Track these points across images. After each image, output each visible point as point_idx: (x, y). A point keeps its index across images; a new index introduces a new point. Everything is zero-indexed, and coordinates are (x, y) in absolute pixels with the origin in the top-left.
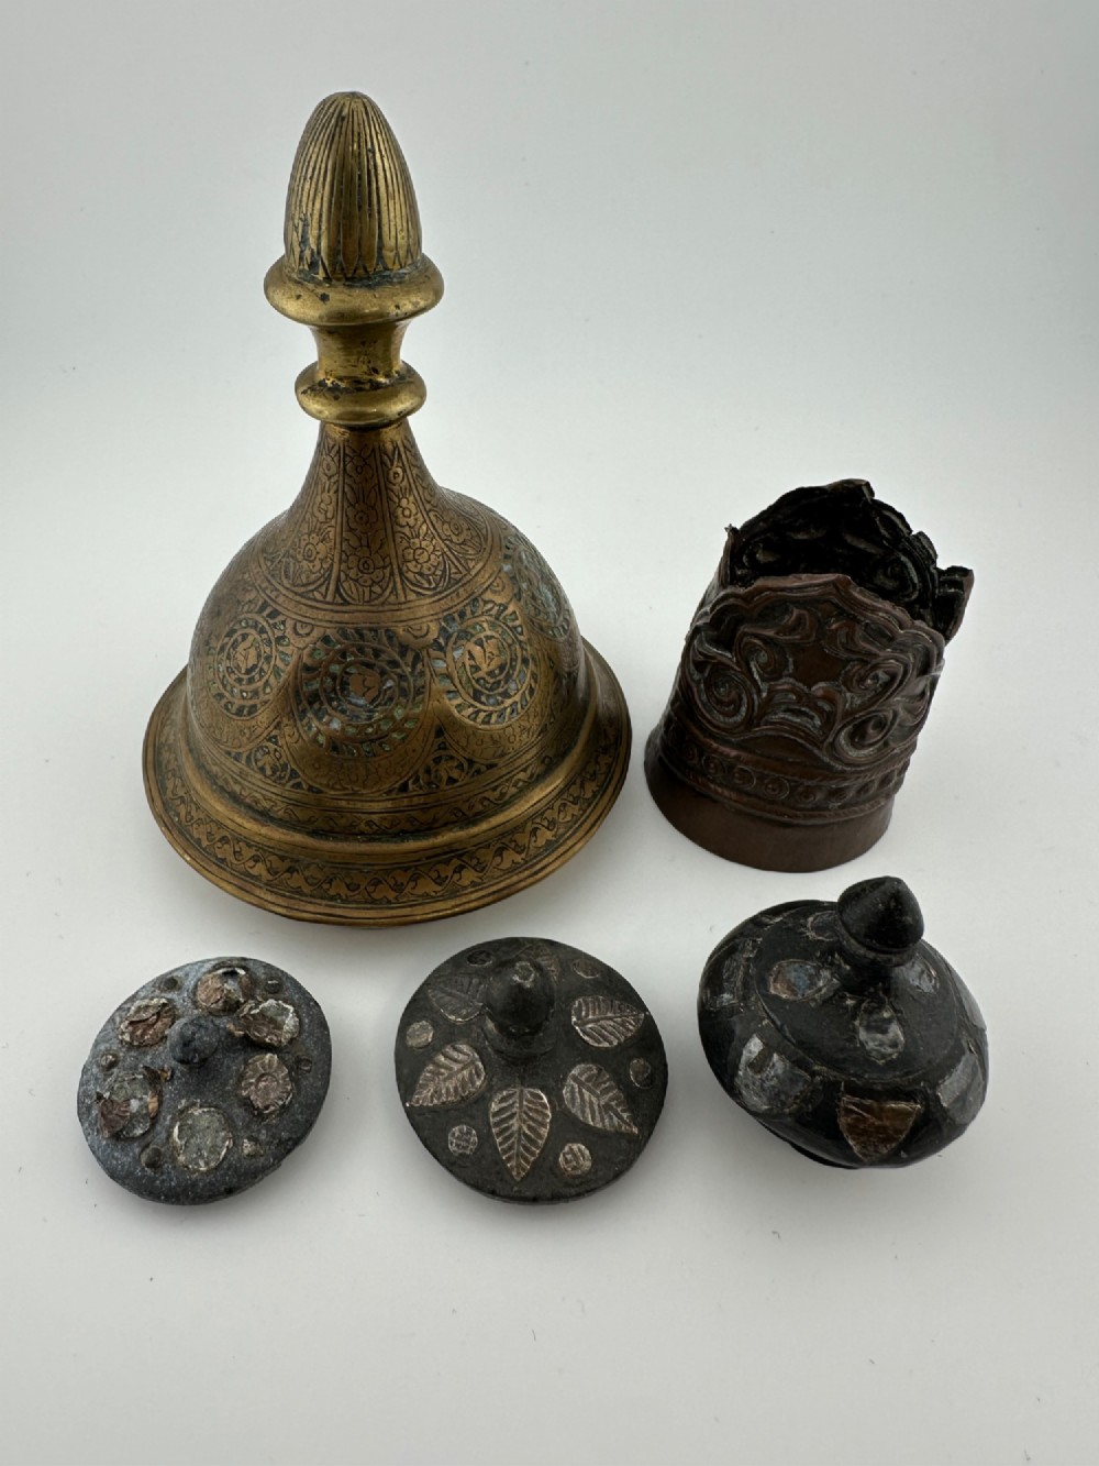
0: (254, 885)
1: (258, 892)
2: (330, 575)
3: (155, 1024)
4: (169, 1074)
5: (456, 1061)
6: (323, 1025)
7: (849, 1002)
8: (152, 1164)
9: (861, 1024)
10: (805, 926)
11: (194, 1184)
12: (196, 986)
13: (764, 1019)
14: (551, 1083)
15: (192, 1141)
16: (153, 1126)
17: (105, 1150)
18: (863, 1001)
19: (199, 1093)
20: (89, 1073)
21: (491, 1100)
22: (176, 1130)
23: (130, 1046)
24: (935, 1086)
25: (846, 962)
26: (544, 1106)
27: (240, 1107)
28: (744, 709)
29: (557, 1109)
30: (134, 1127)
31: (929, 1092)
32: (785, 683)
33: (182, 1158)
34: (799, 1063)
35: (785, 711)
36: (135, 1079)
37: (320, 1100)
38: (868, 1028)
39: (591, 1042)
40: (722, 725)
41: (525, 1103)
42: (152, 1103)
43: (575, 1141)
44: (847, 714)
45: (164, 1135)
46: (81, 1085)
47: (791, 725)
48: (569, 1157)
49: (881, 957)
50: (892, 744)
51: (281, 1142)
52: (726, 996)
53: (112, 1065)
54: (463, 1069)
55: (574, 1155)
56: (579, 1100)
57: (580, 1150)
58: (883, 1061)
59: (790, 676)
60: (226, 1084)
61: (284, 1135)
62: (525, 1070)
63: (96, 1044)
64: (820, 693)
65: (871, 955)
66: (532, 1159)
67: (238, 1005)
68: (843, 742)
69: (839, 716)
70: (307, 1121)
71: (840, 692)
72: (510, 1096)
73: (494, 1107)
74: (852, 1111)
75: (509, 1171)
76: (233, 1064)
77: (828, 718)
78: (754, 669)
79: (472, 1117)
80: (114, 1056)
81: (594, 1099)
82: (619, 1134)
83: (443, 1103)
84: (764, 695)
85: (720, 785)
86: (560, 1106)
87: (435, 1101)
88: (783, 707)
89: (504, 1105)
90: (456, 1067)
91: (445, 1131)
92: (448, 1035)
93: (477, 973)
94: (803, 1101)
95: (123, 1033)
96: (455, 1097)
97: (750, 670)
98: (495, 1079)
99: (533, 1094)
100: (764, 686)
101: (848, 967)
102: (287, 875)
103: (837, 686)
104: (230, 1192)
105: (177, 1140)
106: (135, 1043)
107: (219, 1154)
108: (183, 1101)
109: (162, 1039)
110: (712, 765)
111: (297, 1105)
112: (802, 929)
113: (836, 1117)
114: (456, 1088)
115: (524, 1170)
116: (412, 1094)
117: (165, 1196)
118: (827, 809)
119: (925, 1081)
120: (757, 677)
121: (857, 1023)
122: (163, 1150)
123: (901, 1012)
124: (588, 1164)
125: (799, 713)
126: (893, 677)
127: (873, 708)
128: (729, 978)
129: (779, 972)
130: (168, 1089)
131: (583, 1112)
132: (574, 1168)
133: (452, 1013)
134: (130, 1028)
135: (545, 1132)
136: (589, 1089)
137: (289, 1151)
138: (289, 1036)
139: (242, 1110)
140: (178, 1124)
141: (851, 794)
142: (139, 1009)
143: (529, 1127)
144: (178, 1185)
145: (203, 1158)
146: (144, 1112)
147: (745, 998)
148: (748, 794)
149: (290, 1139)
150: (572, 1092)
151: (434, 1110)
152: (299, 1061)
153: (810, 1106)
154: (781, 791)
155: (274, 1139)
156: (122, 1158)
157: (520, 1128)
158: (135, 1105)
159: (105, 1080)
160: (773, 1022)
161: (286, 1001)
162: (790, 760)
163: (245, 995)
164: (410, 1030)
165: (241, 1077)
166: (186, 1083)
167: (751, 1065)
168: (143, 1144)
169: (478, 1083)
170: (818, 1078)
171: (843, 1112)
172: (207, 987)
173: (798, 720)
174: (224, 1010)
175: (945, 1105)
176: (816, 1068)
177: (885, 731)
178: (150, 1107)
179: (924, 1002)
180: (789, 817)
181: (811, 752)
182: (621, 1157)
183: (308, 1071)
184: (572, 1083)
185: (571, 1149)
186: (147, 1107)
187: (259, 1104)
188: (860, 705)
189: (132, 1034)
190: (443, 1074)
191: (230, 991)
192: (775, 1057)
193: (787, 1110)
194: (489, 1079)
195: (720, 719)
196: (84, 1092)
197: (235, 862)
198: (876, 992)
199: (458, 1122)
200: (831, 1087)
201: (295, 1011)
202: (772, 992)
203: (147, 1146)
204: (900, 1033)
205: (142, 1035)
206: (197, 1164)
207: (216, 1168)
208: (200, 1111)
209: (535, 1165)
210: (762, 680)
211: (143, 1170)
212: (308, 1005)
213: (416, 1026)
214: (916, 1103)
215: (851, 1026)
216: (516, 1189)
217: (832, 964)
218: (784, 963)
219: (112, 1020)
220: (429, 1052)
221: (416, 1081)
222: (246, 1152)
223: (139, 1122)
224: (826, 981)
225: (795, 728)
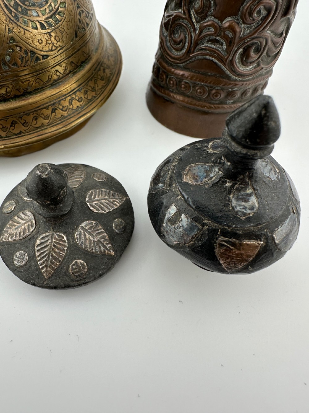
5: (23, 219)
7: (228, 185)
9: (233, 197)
10: (207, 147)
13: (179, 196)
18: (236, 184)
21: (37, 238)
24: (273, 231)
25: (228, 161)
26: (64, 241)
28: (187, 44)
31: (269, 235)
32: (210, 20)
34: (195, 219)
35: (208, 41)
38: (238, 199)
40: (176, 57)
44: (242, 39)
47: (211, 50)
49: (251, 152)
50: (262, 66)
52: (161, 185)
58: (244, 218)
59: (212, 15)
62: (55, 224)
64: (227, 25)
65: (244, 151)
68: (237, 61)
69: (236, 41)
71: (238, 24)
74: (224, 245)
77: (231, 42)
78: (192, 15)
81: (92, 239)
82: (103, 255)
83: (14, 240)
84: (197, 32)
85: (176, 93)
86: (73, 241)
87: (10, 239)
88: (207, 39)
89: (43, 241)
90: (23, 222)
91: (13, 254)
94: (196, 240)
96: (19, 237)
97: (190, 15)
99: (59, 236)
100: (197, 26)
101: (229, 164)
103: (237, 20)
110: (172, 82)
112: (205, 148)
113: (214, 248)
114: (20, 233)
118: (226, 104)
119: (268, 229)
120: (194, 20)
121: (231, 196)
123: (257, 190)
125: (215, 42)
126: (269, 11)
127: (256, 35)
128: (163, 175)
129: (190, 170)
136: (90, 233)
141: (238, 95)
147: (170, 185)
148: (188, 97)
150: (80, 235)
151: (8, 244)
153: (200, 243)
154: (203, 94)
160: (183, 197)
162: (209, 74)
164: (5, 205)
167: (169, 220)
170: (206, 227)
171: (218, 246)
173: (214, 47)
175: (277, 242)
176: (205, 221)
177: (260, 54)
179: (271, 185)
180: (208, 108)
181: (219, 68)
184: (80, 230)
188: (248, 34)
190: (15, 226)
192: (183, 216)
193: (187, 245)
195: (175, 54)
198: (244, 178)
199: (19, 249)
200: (213, 232)
202: (185, 180)
204: (256, 202)
209: (56, 271)
210: (197, 22)
214: (261, 241)
215: (227, 198)
216: (45, 283)
217: (220, 163)
218: (193, 165)
224: (216, 173)
225: (213, 52)
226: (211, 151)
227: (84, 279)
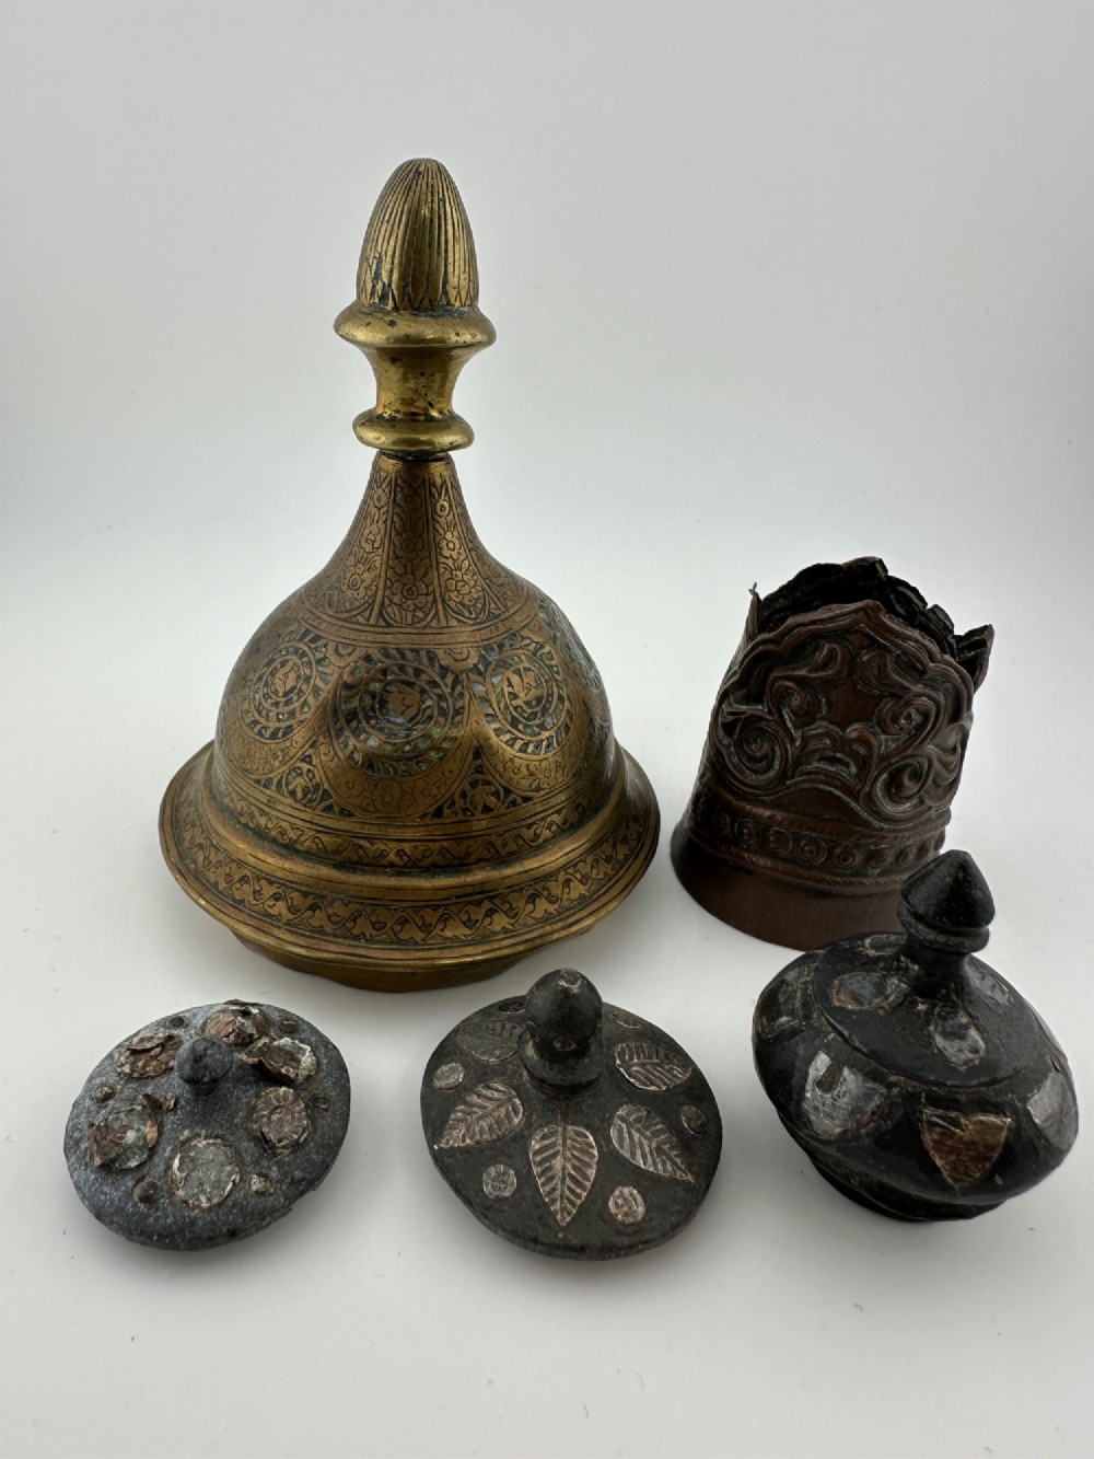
0: (272, 924)
1: (276, 932)
2: (374, 601)
3: (158, 1056)
4: (172, 1102)
6: (343, 1068)
7: (921, 1007)
8: (146, 1199)
9: (935, 1029)
11: (193, 1222)
12: (205, 1024)
13: (829, 1033)
14: (596, 1122)
15: (194, 1174)
16: (150, 1157)
17: (94, 1185)
18: (936, 1005)
19: (204, 1123)
20: (81, 1107)
22: (176, 1163)
23: (130, 1078)
24: (1025, 1100)
25: (914, 961)
26: (590, 1146)
27: (249, 1140)
28: (777, 763)
29: (605, 1149)
30: (128, 1160)
31: (1019, 1105)
32: (820, 726)
33: (181, 1193)
34: (872, 1076)
35: (820, 760)
36: (132, 1110)
37: (339, 1141)
38: (945, 1035)
39: (637, 1084)
40: (754, 783)
41: (569, 1141)
42: (150, 1132)
43: (625, 1185)
44: (882, 758)
45: (162, 1168)
46: (70, 1119)
47: (827, 774)
48: (620, 1201)
49: (954, 940)
51: (293, 1182)
52: (784, 1019)
53: (108, 1097)
54: (498, 1107)
55: (626, 1200)
56: (628, 1140)
57: (631, 1194)
58: (965, 1067)
59: (823, 719)
60: (234, 1117)
61: (298, 1174)
62: (567, 1105)
63: (91, 1078)
64: (854, 735)
65: (942, 938)
66: (579, 1202)
67: (251, 1039)
68: (879, 794)
69: (875, 760)
70: (323, 1162)
71: (874, 734)
72: (553, 1134)
73: (535, 1145)
74: (936, 1125)
75: (553, 1215)
76: (244, 1096)
77: (864, 762)
78: (786, 717)
79: (510, 1157)
80: (110, 1088)
81: (645, 1142)
82: (674, 1181)
83: (477, 1142)
84: (798, 743)
85: (755, 853)
86: (608, 1146)
87: (468, 1141)
88: (817, 756)
90: (490, 1106)
92: (481, 1075)
93: (509, 1019)
94: (881, 1117)
95: (122, 1065)
96: (491, 1135)
97: (782, 717)
98: (534, 1117)
99: (578, 1134)
100: (797, 734)
101: (916, 967)
102: (310, 913)
103: (872, 727)
104: (234, 1234)
105: (176, 1171)
106: (135, 1075)
107: (224, 1190)
108: (186, 1133)
109: (165, 1071)
110: (746, 831)
111: (312, 1144)
113: (919, 1133)
114: (490, 1128)
115: (569, 1214)
116: (441, 1136)
117: (159, 1236)
118: (866, 876)
119: (1013, 1093)
120: (790, 725)
121: (932, 1028)
122: (160, 1183)
123: (978, 1019)
124: (641, 1209)
125: (833, 760)
126: (926, 716)
127: (909, 752)
128: (786, 1001)
129: (841, 985)
130: (170, 1120)
131: (633, 1155)
132: (626, 1214)
133: (483, 1053)
134: (132, 1058)
135: (592, 1173)
136: (638, 1131)
137: (302, 1193)
138: (305, 1073)
139: (252, 1144)
140: (179, 1156)
141: (890, 859)
142: (142, 1040)
143: (574, 1167)
144: (175, 1223)
145: (205, 1194)
146: (141, 1143)
147: (807, 1017)
148: (785, 860)
149: (303, 1179)
150: (620, 1131)
151: (466, 1151)
152: (315, 1099)
153: (889, 1122)
154: (818, 853)
155: (286, 1177)
156: (112, 1193)
157: (564, 1168)
158: (131, 1136)
159: (98, 1112)
160: (841, 1034)
161: (302, 1041)
162: (827, 817)
163: (258, 1031)
164: (439, 1072)
165: (253, 1109)
166: (190, 1112)
167: (819, 1084)
168: (138, 1177)
169: (516, 1121)
170: (895, 1090)
171: (925, 1126)
172: (217, 1023)
173: (833, 769)
174: (236, 1045)
175: (1037, 1121)
176: (893, 1079)
178: (149, 1137)
179: (1000, 1011)
181: (846, 805)
182: (677, 1207)
183: (326, 1110)
184: (619, 1122)
185: (622, 1195)
186: (145, 1139)
187: (272, 1137)
188: (896, 749)
189: (133, 1065)
191: (243, 1024)
192: (846, 1072)
193: (863, 1131)
194: (528, 1116)
195: (752, 778)
196: (73, 1126)
197: (254, 902)
198: (948, 994)
199: (494, 1161)
200: (912, 1098)
201: (312, 1050)
202: (837, 1004)
203: (141, 1179)
204: (978, 1038)
205: (144, 1067)
206: (198, 1200)
207: (219, 1205)
208: (204, 1142)
210: (796, 728)
211: (135, 1205)
212: (326, 1047)
213: (445, 1068)
214: (1006, 1116)
215: (925, 1032)
216: (560, 1235)
217: (898, 968)
218: (846, 976)
219: (110, 1056)
220: (459, 1093)
221: (446, 1122)
222: (254, 1188)
223: (135, 1154)
225: (831, 779)
226: (872, 953)
227: (642, 1230)
